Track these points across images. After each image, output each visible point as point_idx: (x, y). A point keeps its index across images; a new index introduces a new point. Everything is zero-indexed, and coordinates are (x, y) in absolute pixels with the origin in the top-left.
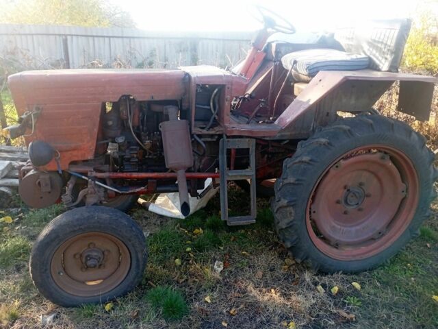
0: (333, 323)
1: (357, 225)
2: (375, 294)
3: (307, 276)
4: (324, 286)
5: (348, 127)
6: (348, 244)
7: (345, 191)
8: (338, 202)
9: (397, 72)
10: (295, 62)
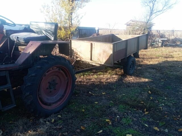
0: (56, 131)
1: (55, 95)
2: (66, 117)
3: (41, 120)
4: (48, 121)
5: (47, 61)
6: (53, 103)
7: (49, 84)
8: (47, 89)
9: (57, 40)
10: (18, 38)
